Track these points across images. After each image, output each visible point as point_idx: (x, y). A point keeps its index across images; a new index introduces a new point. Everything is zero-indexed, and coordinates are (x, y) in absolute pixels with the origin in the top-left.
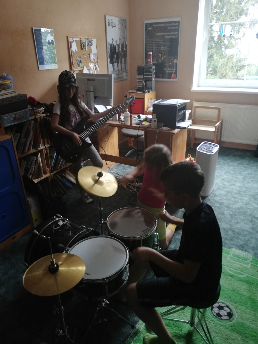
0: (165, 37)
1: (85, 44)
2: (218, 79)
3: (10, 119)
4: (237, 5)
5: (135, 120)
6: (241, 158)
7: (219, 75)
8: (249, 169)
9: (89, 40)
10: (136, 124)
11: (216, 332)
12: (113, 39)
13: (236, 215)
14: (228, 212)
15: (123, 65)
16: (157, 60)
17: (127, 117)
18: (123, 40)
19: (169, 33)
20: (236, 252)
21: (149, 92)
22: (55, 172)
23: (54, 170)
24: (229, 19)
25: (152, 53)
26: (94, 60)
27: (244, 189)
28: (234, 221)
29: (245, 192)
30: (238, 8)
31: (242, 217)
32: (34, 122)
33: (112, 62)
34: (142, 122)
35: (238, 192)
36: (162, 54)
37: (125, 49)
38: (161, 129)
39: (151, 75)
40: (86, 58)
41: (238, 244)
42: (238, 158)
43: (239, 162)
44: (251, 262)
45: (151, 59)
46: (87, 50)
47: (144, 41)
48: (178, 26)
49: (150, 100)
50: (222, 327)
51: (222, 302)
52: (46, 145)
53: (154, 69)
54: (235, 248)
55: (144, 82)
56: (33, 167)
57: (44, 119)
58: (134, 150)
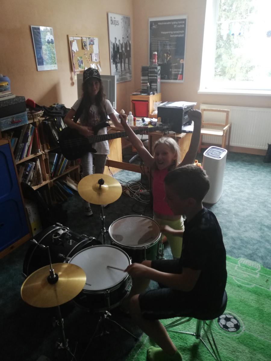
0: (171, 36)
1: (86, 44)
2: (227, 80)
3: (8, 123)
5: (139, 123)
7: (228, 76)
8: (258, 175)
9: (90, 39)
11: (223, 344)
12: (116, 38)
13: (244, 223)
14: (237, 219)
15: (127, 65)
16: (163, 61)
17: (131, 120)
18: (127, 39)
19: (175, 32)
20: (244, 262)
21: (154, 94)
22: (54, 179)
23: (54, 176)
24: (239, 16)
25: (158, 53)
26: (96, 60)
27: (253, 196)
28: (242, 229)
29: (254, 199)
30: (248, 5)
31: (251, 225)
32: (33, 126)
33: (115, 62)
35: (247, 199)
36: (167, 53)
37: (128, 49)
39: (157, 77)
40: (88, 58)
41: (246, 254)
42: (247, 163)
43: (248, 168)
44: (260, 272)
45: (156, 59)
46: (88, 49)
47: (148, 40)
48: (185, 24)
49: (155, 103)
50: (229, 339)
51: (229, 314)
52: (45, 150)
53: (159, 70)
54: (243, 257)
55: (148, 84)
56: (32, 173)
57: (43, 123)
58: (137, 155)
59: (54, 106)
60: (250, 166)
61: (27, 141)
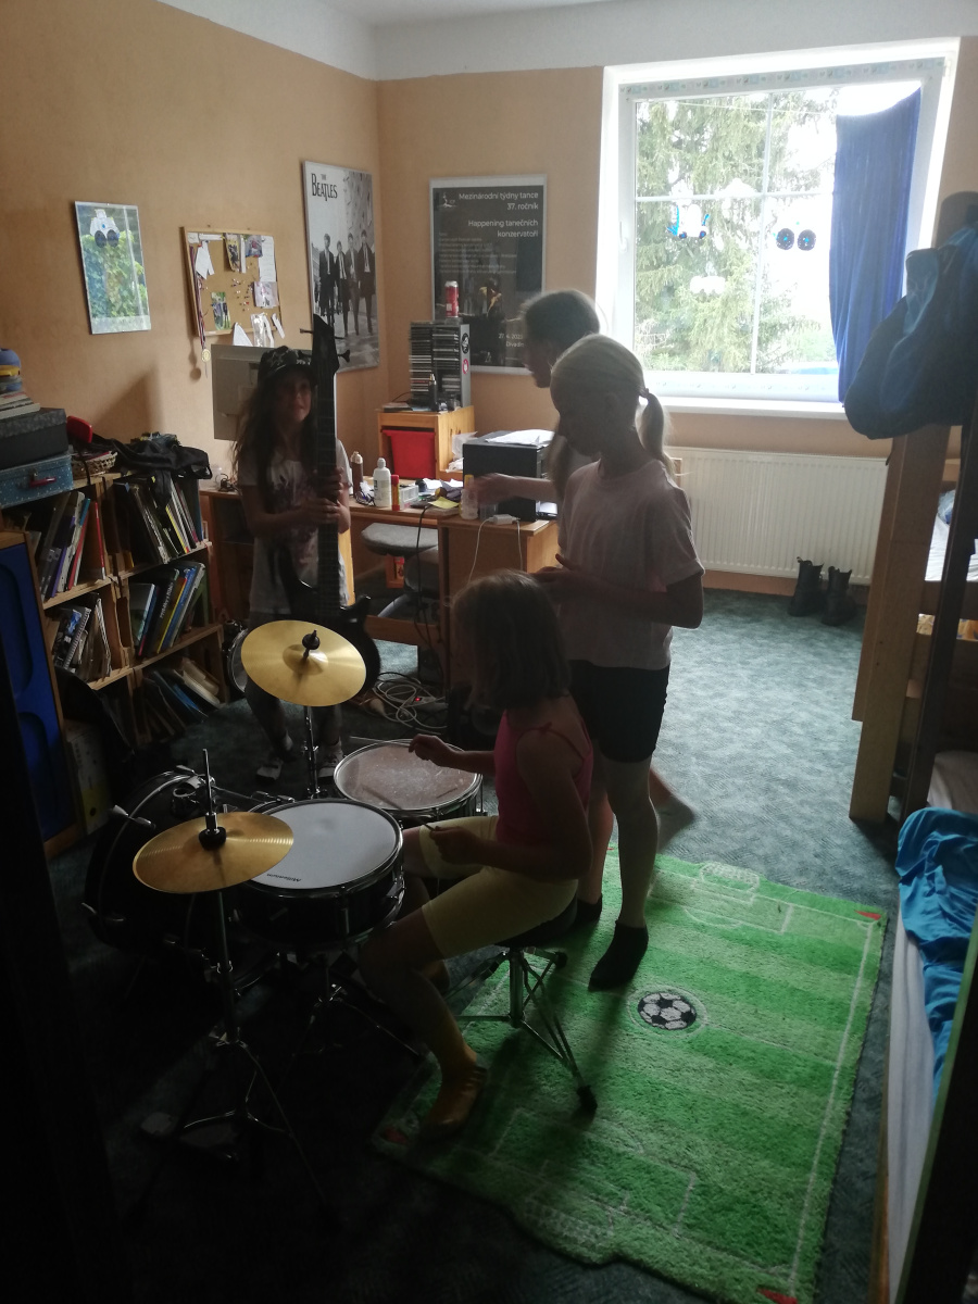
0: (499, 234)
1: (237, 253)
2: (694, 370)
4: (746, 122)
5: (409, 493)
6: (749, 619)
7: (697, 354)
8: (771, 649)
9: (251, 239)
10: (414, 507)
11: (650, 1058)
12: (328, 238)
13: (722, 777)
14: (701, 768)
15: (363, 319)
16: (477, 306)
17: (384, 483)
18: (362, 239)
19: (511, 224)
20: (716, 870)
21: (450, 409)
22: (147, 663)
23: (145, 656)
24: (724, 166)
25: (459, 284)
26: (268, 303)
27: (751, 705)
28: (715, 792)
29: (753, 713)
30: (752, 133)
31: (739, 781)
32: (86, 497)
33: (327, 310)
34: (433, 499)
35: (733, 715)
36: (489, 286)
37: (367, 269)
38: (490, 519)
39: (458, 356)
40: (242, 296)
41: (722, 851)
42: (739, 619)
43: (743, 631)
44: (758, 891)
45: (456, 303)
46: (244, 270)
47: (430, 246)
48: (540, 201)
49: (454, 436)
50: (666, 1046)
51: (670, 990)
52: (119, 574)
53: (465, 335)
54: (714, 860)
55: (433, 377)
56: (81, 641)
57: (117, 487)
58: (405, 596)
59: (145, 438)
60: (749, 626)
61: (69, 543)
